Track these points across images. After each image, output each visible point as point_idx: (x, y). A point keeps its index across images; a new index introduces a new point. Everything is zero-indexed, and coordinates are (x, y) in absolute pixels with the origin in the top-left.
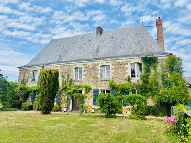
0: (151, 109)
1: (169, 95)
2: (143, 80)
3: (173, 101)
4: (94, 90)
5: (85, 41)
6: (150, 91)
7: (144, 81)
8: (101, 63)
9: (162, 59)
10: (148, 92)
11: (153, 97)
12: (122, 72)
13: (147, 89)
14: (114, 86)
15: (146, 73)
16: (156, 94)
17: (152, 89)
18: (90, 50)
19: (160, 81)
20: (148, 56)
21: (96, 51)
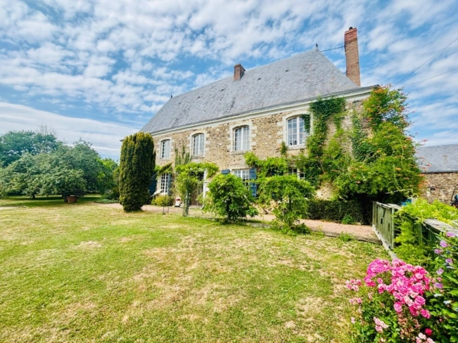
0: (327, 208)
1: (370, 177)
2: (311, 147)
3: (378, 191)
4: (223, 171)
5: (216, 91)
6: (325, 171)
7: (313, 151)
8: (234, 123)
9: (354, 102)
10: (321, 173)
11: (332, 181)
12: (270, 137)
13: (320, 166)
14: (254, 163)
15: (319, 134)
16: (338, 175)
17: (330, 166)
18: (220, 104)
19: (349, 148)
20: (324, 99)
21: (229, 105)
